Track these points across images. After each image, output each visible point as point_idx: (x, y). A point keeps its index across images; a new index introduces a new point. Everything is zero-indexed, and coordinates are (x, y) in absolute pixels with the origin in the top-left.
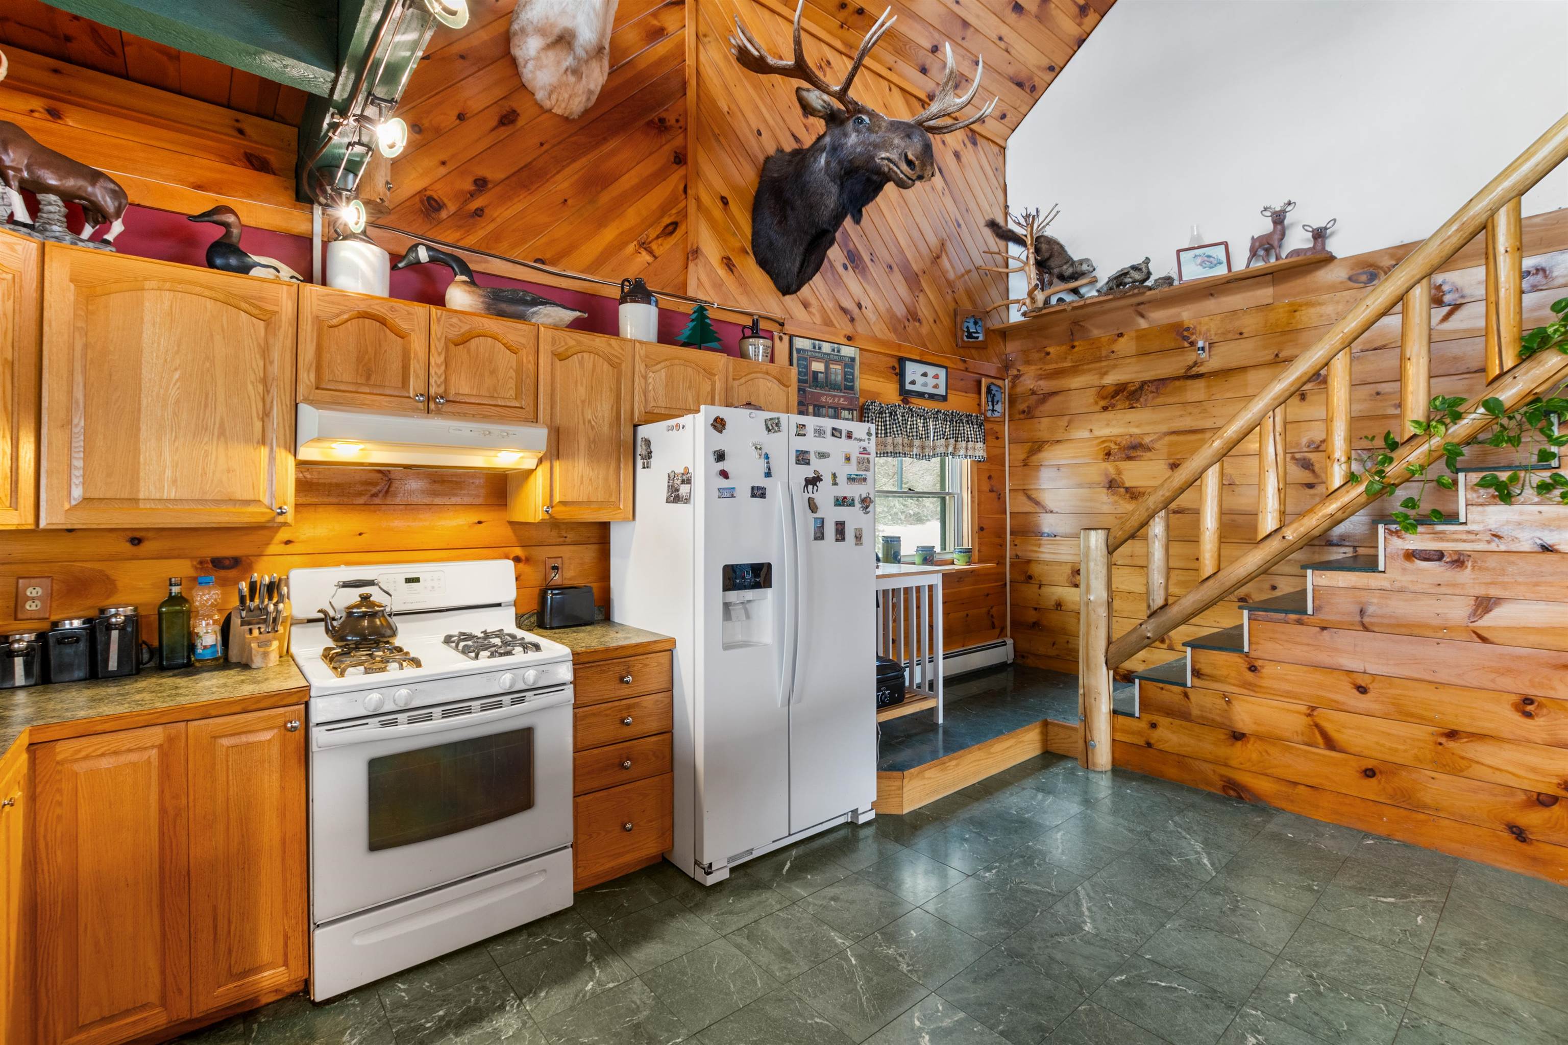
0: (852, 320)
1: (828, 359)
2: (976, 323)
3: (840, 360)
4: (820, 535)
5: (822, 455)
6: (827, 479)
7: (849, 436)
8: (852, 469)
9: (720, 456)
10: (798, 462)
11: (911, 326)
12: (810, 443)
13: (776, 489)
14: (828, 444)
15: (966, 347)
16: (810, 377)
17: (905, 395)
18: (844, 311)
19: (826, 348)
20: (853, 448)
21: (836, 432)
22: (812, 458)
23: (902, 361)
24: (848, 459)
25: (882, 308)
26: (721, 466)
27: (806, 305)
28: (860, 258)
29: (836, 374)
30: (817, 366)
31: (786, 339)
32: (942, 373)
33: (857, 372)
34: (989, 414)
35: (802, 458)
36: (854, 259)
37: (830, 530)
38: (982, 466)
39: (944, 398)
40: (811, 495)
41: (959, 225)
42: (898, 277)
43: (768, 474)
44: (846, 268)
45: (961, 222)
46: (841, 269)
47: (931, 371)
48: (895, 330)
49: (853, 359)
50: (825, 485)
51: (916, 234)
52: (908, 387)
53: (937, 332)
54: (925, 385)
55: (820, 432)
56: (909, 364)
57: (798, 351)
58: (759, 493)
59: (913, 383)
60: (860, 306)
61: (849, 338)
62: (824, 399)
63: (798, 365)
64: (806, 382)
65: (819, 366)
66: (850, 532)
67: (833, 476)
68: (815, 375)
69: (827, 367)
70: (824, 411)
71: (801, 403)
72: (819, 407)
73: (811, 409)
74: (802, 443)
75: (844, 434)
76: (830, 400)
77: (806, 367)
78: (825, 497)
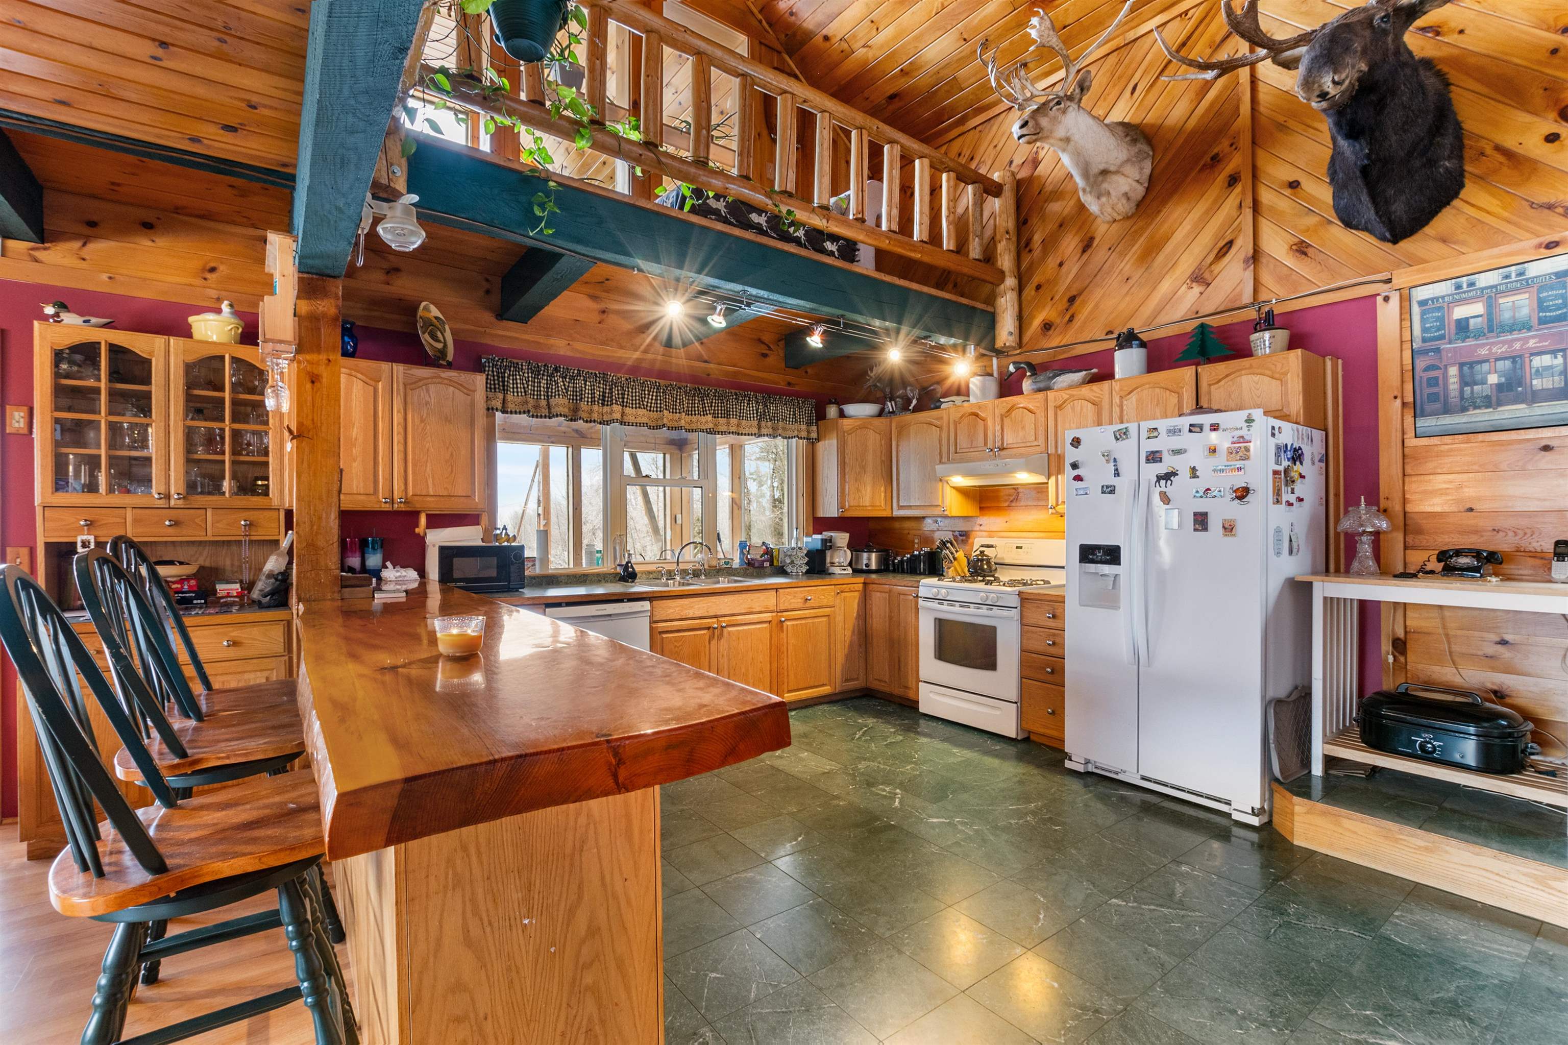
1: (1491, 295)
3: (1526, 284)
5: (1177, 452)
6: (1184, 473)
7: (1215, 428)
8: (1222, 460)
9: (1075, 466)
10: (1148, 460)
12: (1162, 443)
13: (1123, 484)
14: (1186, 440)
16: (1449, 330)
19: (1489, 279)
20: (1223, 440)
21: (1193, 428)
22: (1166, 456)
24: (1217, 451)
26: (1077, 472)
29: (1514, 308)
30: (1460, 312)
31: (1395, 297)
35: (1154, 457)
40: (1163, 489)
43: (1117, 474)
44: (1554, 138)
55: (1174, 432)
57: (1422, 303)
58: (1109, 490)
61: (1551, 246)
62: (1484, 352)
63: (1423, 320)
64: (1442, 337)
65: (1473, 310)
66: (1215, 523)
67: (1194, 469)
68: (1462, 326)
69: (1491, 306)
70: (1485, 367)
71: (1427, 369)
72: (1471, 365)
73: (1453, 371)
74: (1153, 445)
75: (1207, 428)
76: (1499, 350)
77: (1441, 319)
78: (1182, 490)
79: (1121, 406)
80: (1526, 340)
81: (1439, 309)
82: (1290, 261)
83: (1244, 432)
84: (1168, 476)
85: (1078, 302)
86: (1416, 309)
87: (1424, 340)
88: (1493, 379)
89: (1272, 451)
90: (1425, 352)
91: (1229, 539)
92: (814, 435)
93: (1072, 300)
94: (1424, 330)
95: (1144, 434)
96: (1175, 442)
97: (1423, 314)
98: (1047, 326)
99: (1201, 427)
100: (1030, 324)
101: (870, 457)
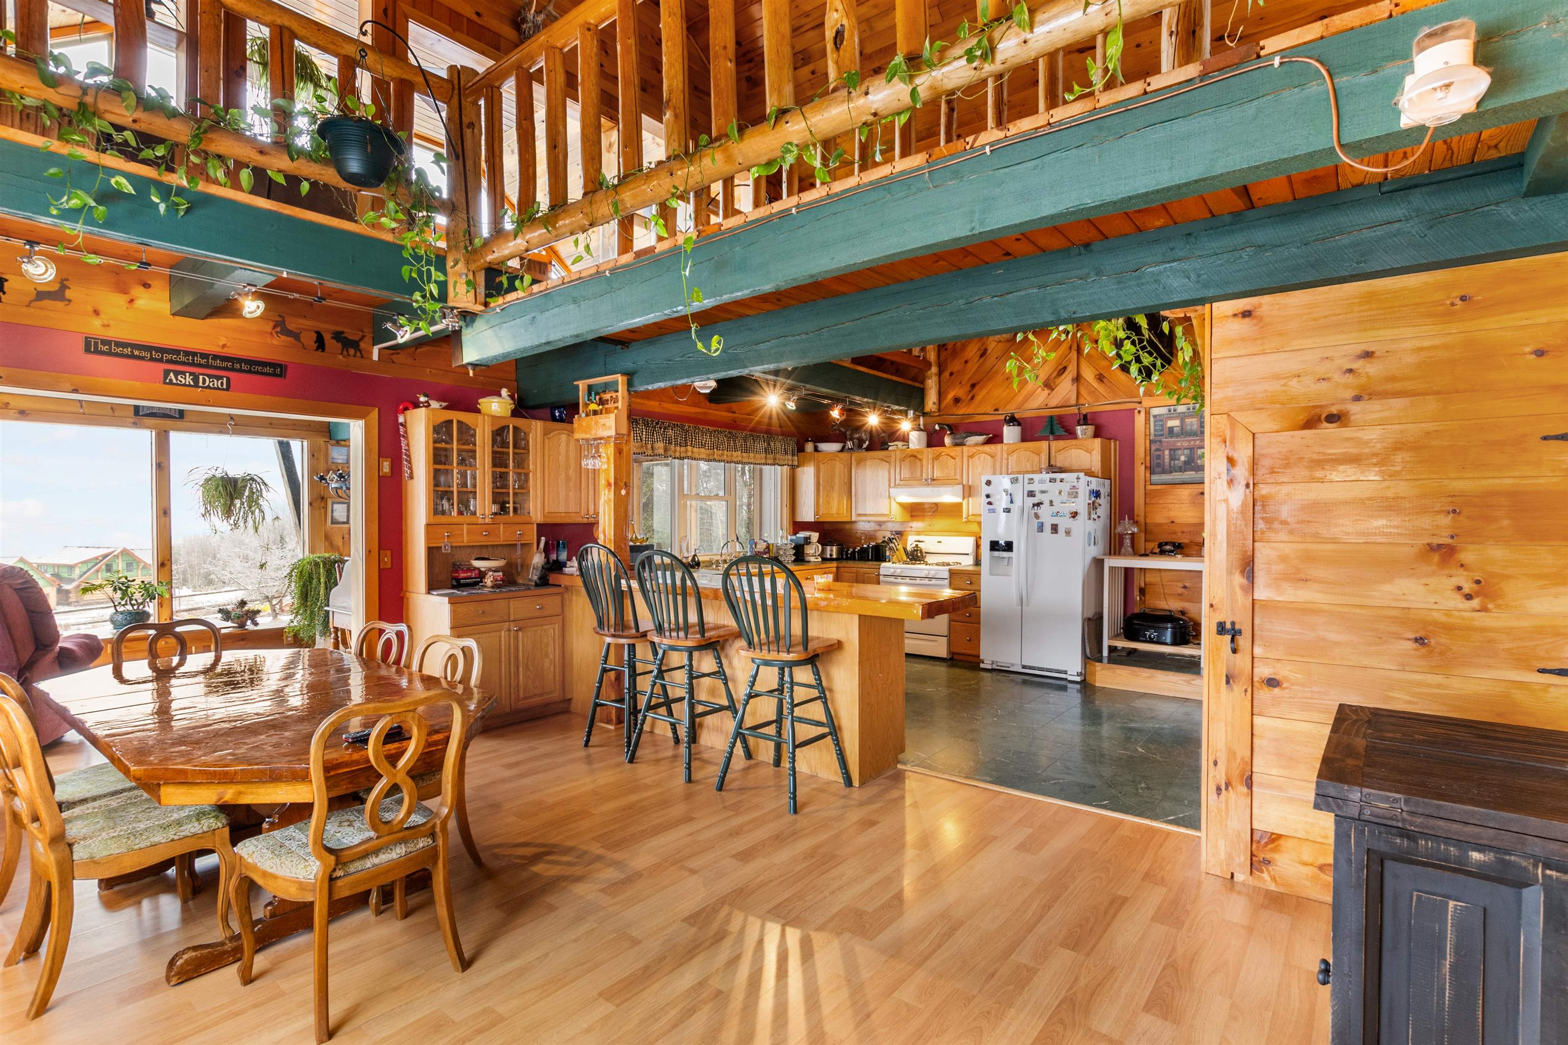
1: (1183, 417)
4: (1041, 528)
5: (1043, 492)
6: (1047, 503)
7: (1062, 481)
8: (1065, 497)
9: (988, 496)
10: (1028, 496)
12: (1036, 487)
13: (1015, 508)
14: (1048, 486)
16: (1166, 431)
19: (1181, 409)
20: (1066, 487)
21: (1052, 480)
22: (1037, 494)
24: (1062, 492)
26: (989, 500)
29: (1192, 425)
30: (1171, 423)
35: (1031, 494)
37: (1048, 528)
40: (1036, 511)
43: (1012, 502)
50: (1046, 506)
55: (1042, 482)
57: (1155, 416)
58: (1007, 510)
62: (1179, 444)
63: (1155, 426)
64: (1162, 435)
65: (1174, 423)
66: (1061, 529)
67: (1051, 502)
68: (1171, 429)
69: (1182, 422)
70: (1180, 452)
71: (1157, 450)
72: (1175, 450)
73: (1167, 452)
74: (1031, 488)
75: (1058, 480)
76: (1186, 444)
77: (1162, 426)
78: (1045, 513)
79: (1008, 459)
80: (1195, 441)
81: (1161, 420)
82: (1095, 384)
83: (1075, 484)
84: (1038, 505)
85: (977, 388)
86: (1152, 419)
87: (1155, 435)
88: (1183, 458)
89: (1088, 493)
90: (1155, 442)
91: (1068, 538)
92: (796, 463)
93: (973, 386)
94: (1155, 430)
95: (1026, 481)
96: (1043, 487)
97: (1155, 422)
98: (957, 400)
99: (1055, 480)
100: (946, 397)
101: (837, 481)
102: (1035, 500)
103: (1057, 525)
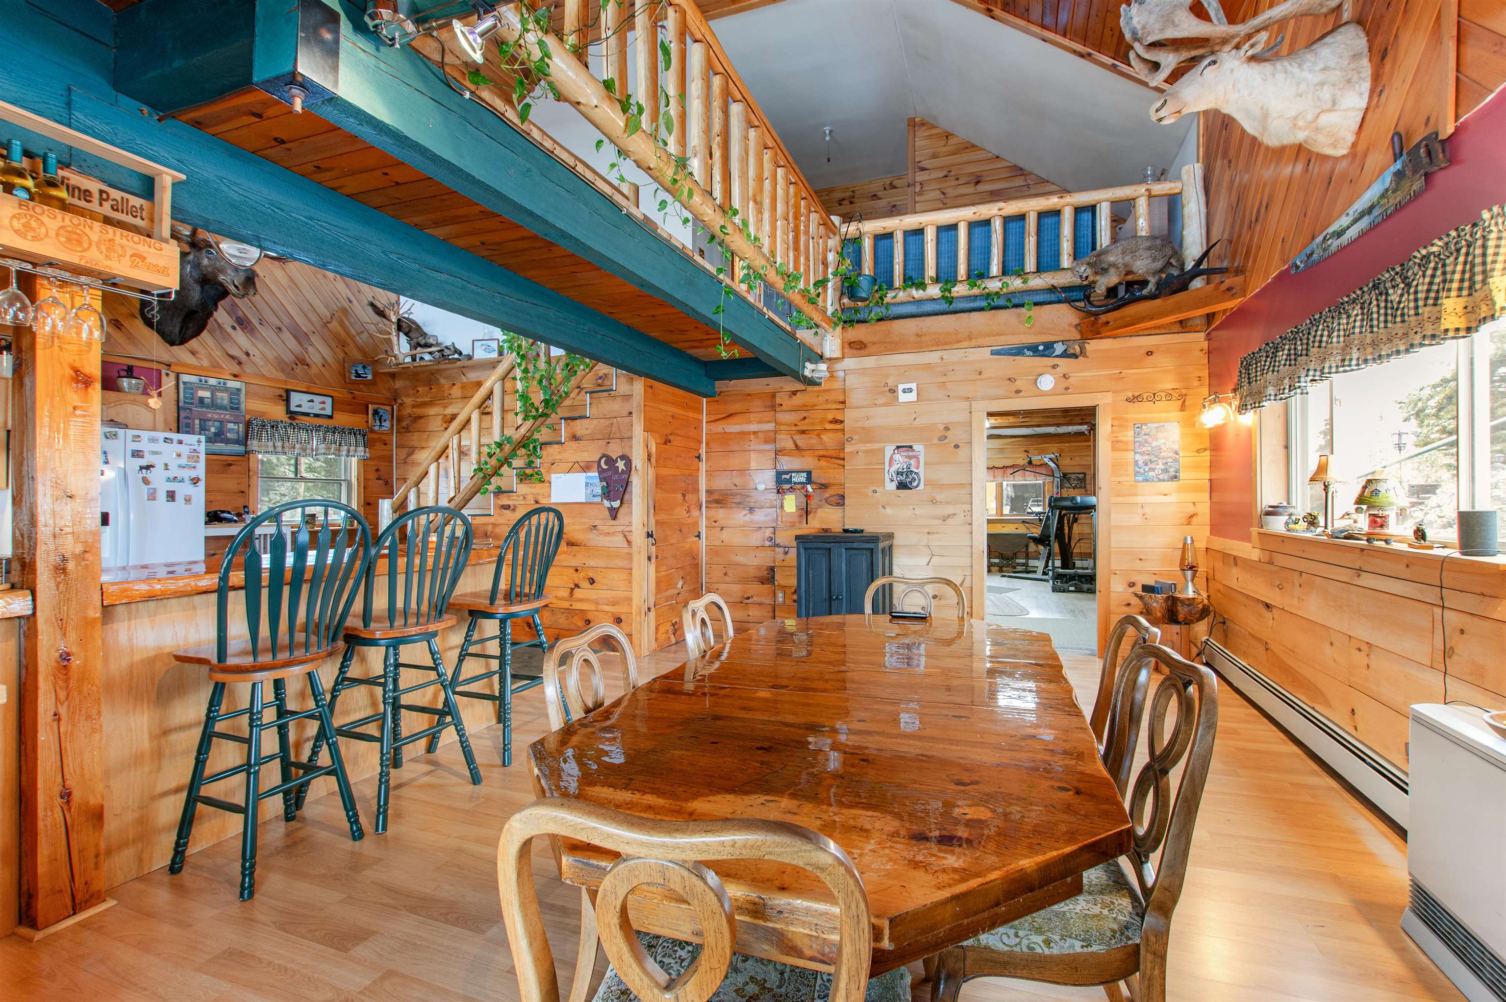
0: (240, 363)
1: (214, 390)
2: (364, 368)
3: (226, 390)
4: (152, 496)
5: (155, 453)
6: (159, 467)
7: (180, 442)
8: (184, 461)
10: (133, 456)
11: (299, 369)
12: (144, 445)
14: (161, 446)
15: (353, 383)
16: (196, 401)
17: (292, 415)
18: (233, 357)
19: (212, 381)
20: (185, 450)
21: (166, 440)
22: (146, 454)
23: (288, 392)
24: (179, 455)
25: (270, 355)
27: (193, 353)
28: (249, 322)
29: (222, 399)
30: (201, 393)
31: (172, 376)
32: (329, 401)
33: (243, 398)
34: (377, 428)
35: (137, 454)
36: (242, 323)
37: (162, 496)
38: (370, 462)
39: (331, 417)
40: (145, 475)
41: (350, 301)
42: (287, 336)
43: (108, 462)
44: (234, 328)
45: (352, 298)
46: (230, 330)
47: (318, 399)
48: (283, 371)
49: (239, 390)
50: (158, 470)
51: (306, 307)
52: (293, 408)
53: (326, 372)
54: (313, 408)
55: (153, 440)
56: (293, 394)
57: (185, 383)
59: (299, 406)
60: (248, 354)
61: (235, 376)
62: (210, 415)
63: (185, 393)
64: (192, 404)
65: (206, 394)
66: (179, 497)
67: (166, 465)
68: (202, 400)
69: (213, 394)
70: (210, 423)
71: (186, 418)
72: (205, 421)
73: (197, 422)
74: (137, 446)
75: (175, 441)
76: (216, 417)
77: (193, 394)
78: (157, 477)
80: (226, 415)
81: (192, 389)
83: (196, 447)
84: (148, 467)
86: (182, 385)
87: (185, 403)
88: (213, 430)
90: (185, 409)
91: (188, 506)
94: (185, 398)
95: (129, 438)
96: (153, 447)
97: (184, 388)
99: (172, 440)
102: (144, 462)
103: (174, 492)
